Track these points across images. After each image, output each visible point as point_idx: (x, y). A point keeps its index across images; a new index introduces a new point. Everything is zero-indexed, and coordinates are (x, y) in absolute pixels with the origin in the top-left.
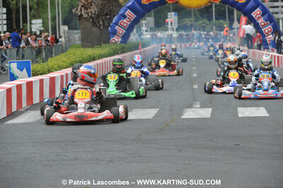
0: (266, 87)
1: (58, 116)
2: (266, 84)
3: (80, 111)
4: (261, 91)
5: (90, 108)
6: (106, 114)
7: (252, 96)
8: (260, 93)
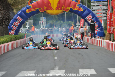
0: (78, 45)
1: (43, 48)
2: (78, 44)
3: (48, 47)
4: (77, 46)
5: (50, 46)
6: (54, 48)
7: (74, 48)
8: (77, 47)
